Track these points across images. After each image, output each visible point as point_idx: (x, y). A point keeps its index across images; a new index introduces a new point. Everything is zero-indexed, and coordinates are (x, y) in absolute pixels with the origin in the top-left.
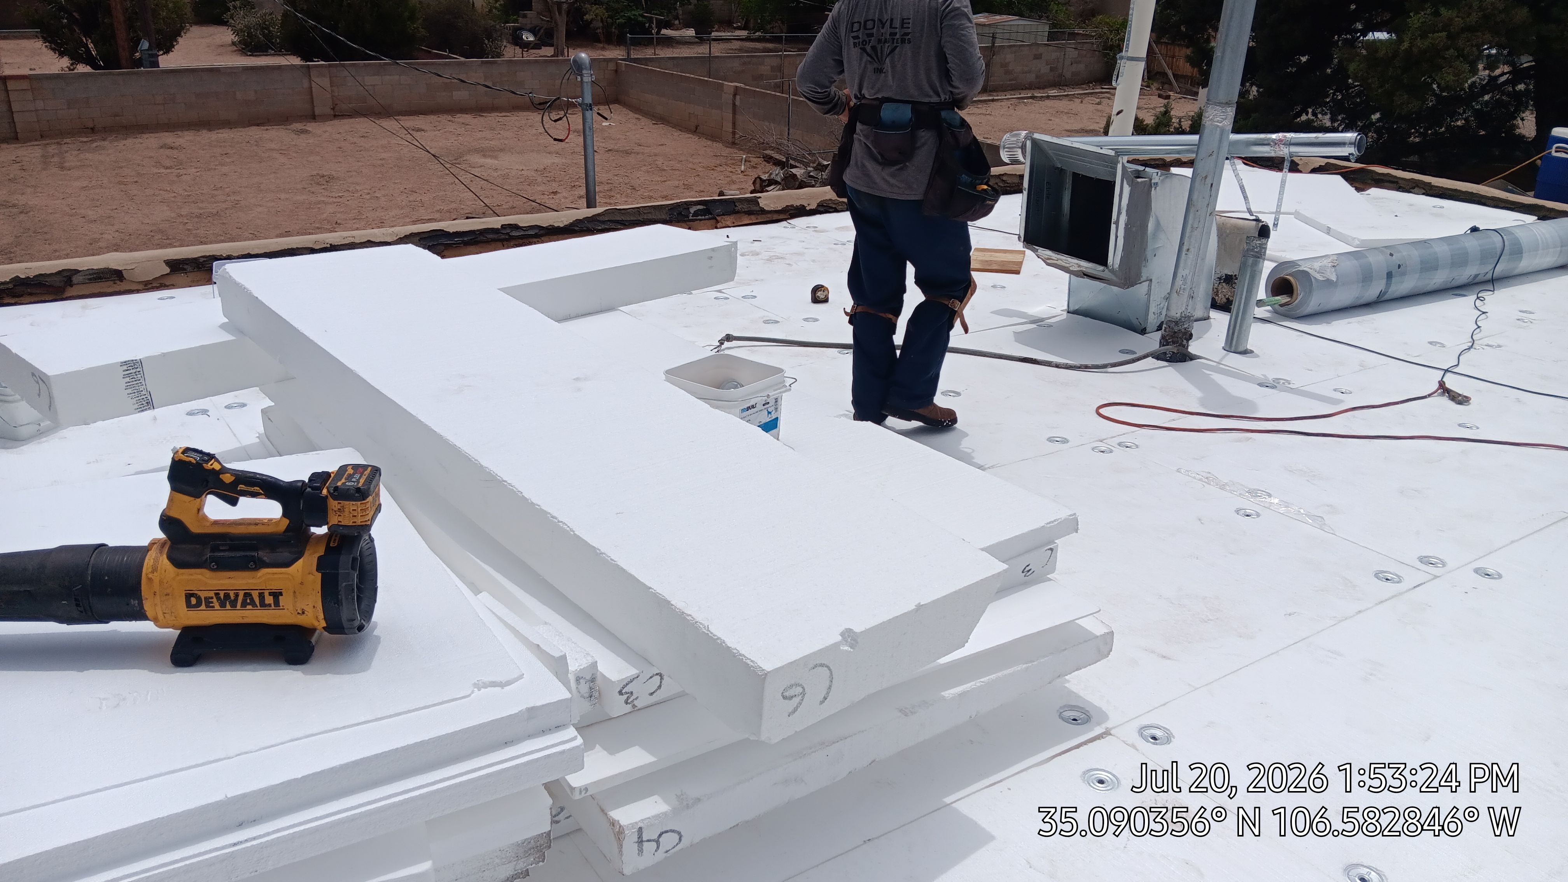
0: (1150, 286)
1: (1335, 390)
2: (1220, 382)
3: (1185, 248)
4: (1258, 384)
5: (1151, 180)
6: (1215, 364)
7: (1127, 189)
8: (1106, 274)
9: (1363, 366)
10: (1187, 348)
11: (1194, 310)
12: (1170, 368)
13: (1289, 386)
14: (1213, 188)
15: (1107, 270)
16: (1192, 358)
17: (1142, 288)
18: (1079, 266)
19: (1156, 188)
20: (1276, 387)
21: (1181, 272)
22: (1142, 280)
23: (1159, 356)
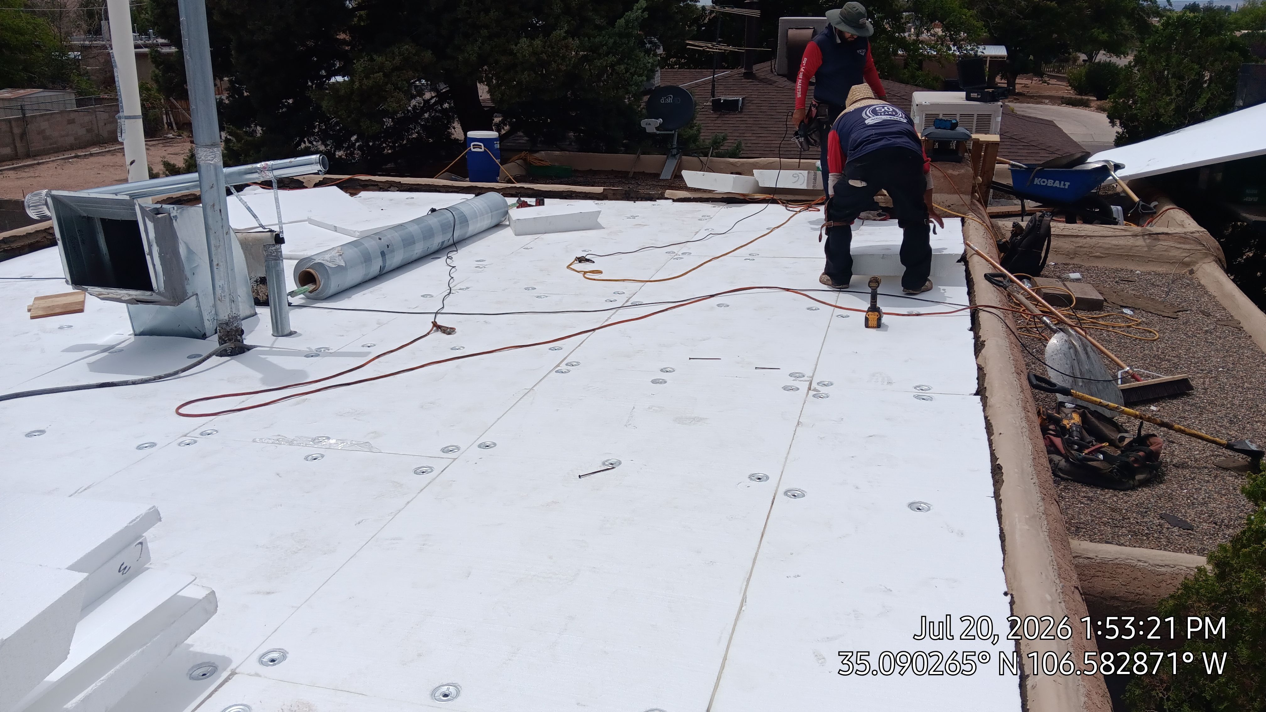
0: (197, 299)
1: (363, 346)
2: (275, 362)
3: (215, 263)
4: (305, 356)
5: (170, 214)
6: (268, 349)
7: (150, 225)
8: (155, 297)
9: (380, 324)
10: (243, 342)
11: (239, 311)
12: (233, 361)
13: (329, 351)
14: (223, 212)
15: (154, 294)
16: (249, 348)
17: (191, 303)
18: (129, 295)
19: (176, 220)
20: (319, 355)
21: (218, 283)
22: (189, 295)
23: (221, 353)
